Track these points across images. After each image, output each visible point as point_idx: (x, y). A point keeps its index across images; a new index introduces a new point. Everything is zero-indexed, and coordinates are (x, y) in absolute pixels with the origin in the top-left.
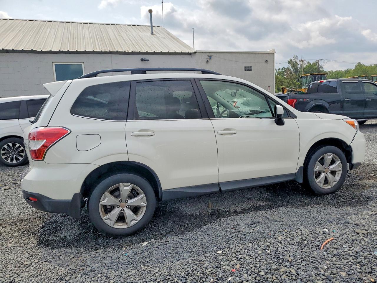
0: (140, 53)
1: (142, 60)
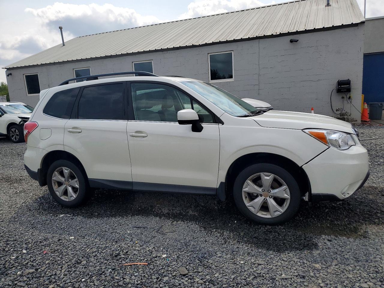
0: (289, 34)
1: (291, 41)
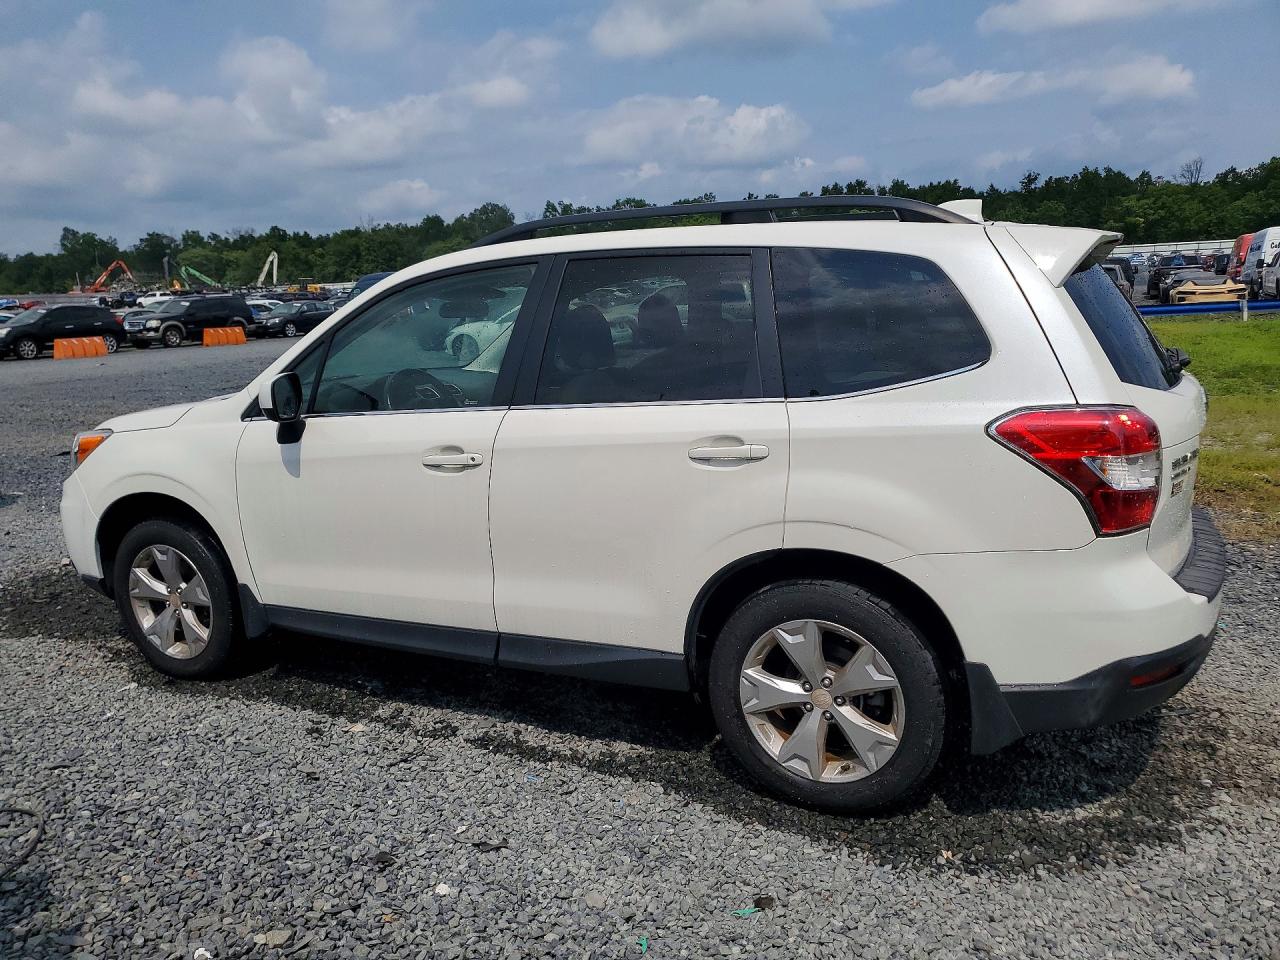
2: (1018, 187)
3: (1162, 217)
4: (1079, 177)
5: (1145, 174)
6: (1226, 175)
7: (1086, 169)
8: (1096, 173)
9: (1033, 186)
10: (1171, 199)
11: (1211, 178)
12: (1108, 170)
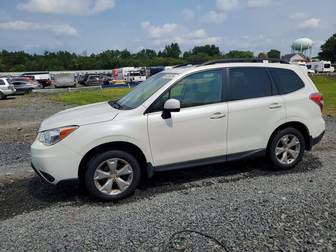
2: (43, 55)
3: (82, 64)
4: (59, 53)
5: (74, 53)
6: (92, 55)
7: (60, 51)
8: (63, 52)
9: (47, 54)
10: (83, 60)
11: (89, 56)
12: (66, 52)
